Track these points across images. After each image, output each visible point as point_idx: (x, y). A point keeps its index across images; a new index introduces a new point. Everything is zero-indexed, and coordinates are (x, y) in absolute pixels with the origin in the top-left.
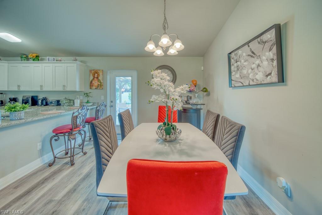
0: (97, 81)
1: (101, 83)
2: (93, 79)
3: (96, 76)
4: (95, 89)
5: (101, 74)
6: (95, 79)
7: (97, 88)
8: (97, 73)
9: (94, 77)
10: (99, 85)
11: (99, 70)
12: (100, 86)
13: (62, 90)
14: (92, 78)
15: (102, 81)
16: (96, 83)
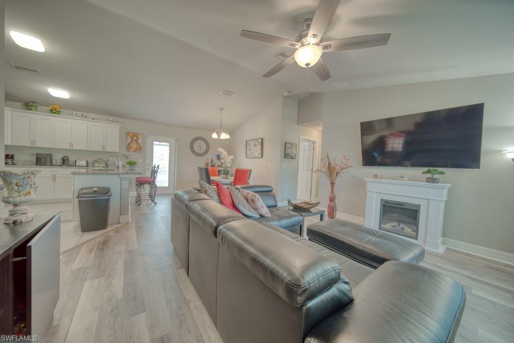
0: (135, 144)
1: (140, 146)
2: (132, 142)
3: (135, 138)
4: (134, 151)
5: (140, 137)
6: (134, 142)
7: (136, 150)
8: (135, 136)
9: (132, 140)
10: (137, 148)
11: (139, 134)
12: (139, 149)
13: (101, 150)
14: (129, 140)
15: (141, 145)
16: (134, 146)
